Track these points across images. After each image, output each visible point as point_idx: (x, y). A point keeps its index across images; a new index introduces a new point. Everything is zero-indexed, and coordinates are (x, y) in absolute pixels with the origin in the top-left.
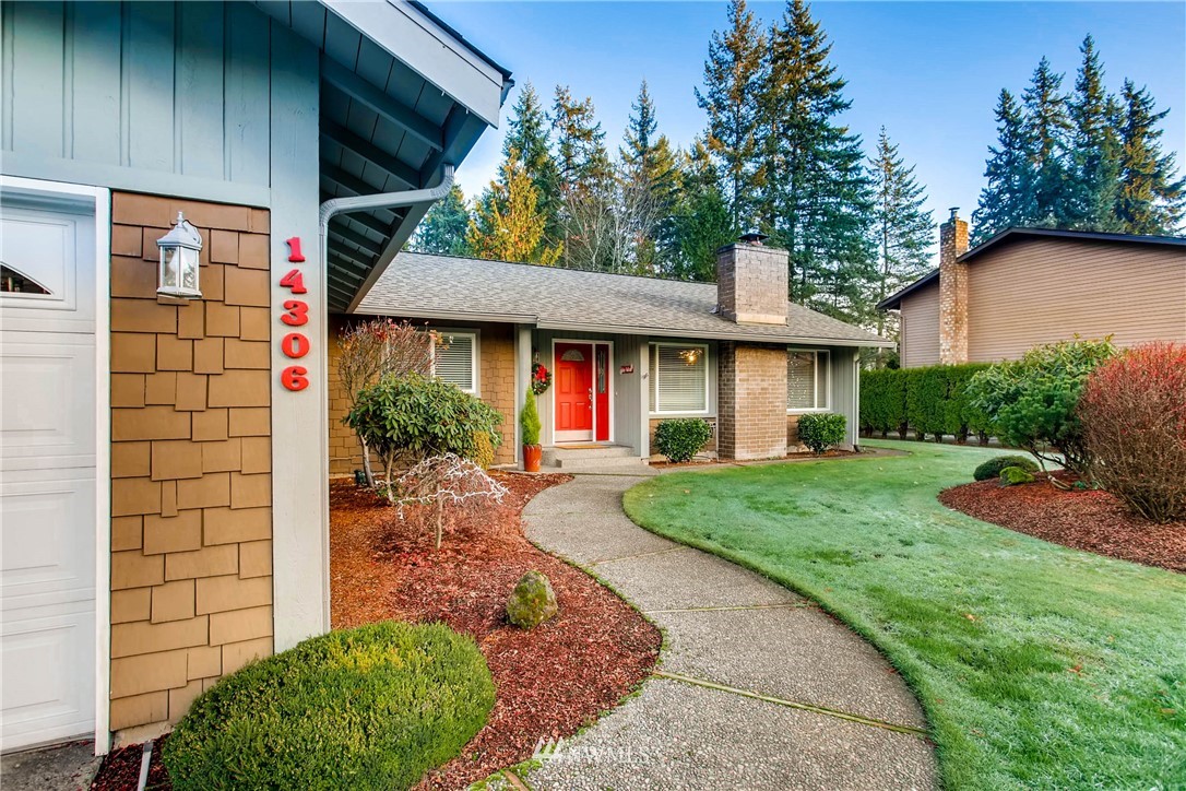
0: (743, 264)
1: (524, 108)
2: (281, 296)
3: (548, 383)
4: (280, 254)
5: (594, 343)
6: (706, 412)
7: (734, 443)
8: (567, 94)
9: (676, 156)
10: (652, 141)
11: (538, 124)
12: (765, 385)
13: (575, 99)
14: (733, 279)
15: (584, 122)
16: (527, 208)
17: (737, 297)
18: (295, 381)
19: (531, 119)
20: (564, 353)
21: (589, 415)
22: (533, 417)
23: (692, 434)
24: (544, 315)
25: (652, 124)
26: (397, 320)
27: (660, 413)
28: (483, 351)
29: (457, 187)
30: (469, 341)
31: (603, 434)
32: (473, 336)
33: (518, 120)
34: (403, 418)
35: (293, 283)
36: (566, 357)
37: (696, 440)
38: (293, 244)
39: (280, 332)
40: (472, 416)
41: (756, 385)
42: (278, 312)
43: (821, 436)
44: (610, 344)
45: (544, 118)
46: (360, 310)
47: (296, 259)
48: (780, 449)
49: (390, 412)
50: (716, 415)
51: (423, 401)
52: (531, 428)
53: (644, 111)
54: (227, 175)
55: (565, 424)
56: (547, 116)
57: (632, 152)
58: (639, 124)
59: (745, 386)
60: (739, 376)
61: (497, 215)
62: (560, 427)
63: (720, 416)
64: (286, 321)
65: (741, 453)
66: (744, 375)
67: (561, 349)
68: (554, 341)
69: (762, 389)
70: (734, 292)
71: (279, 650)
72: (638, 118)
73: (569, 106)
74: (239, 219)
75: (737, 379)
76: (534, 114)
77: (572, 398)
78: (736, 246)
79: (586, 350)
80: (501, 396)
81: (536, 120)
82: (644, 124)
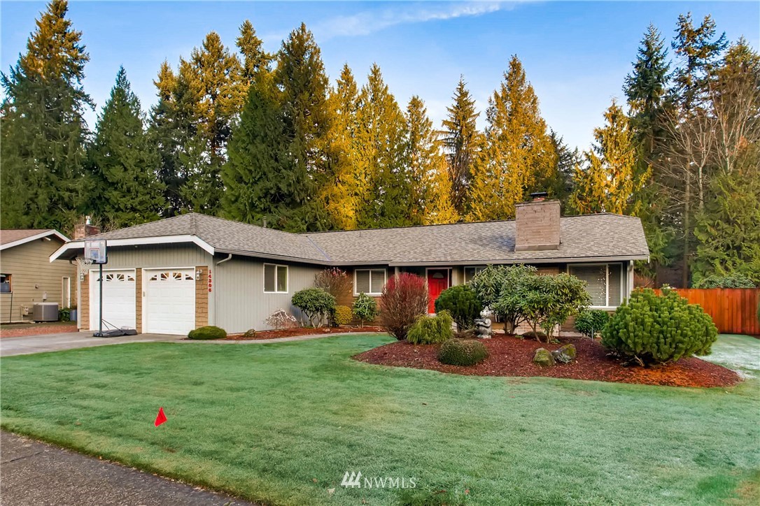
2: (209, 278)
5: (448, 268)
8: (688, 21)
17: (517, 236)
18: (210, 290)
20: (433, 274)
30: (384, 271)
35: (210, 276)
36: (435, 275)
38: (210, 271)
47: (210, 273)
64: (209, 282)
67: (431, 272)
68: (427, 269)
79: (445, 272)
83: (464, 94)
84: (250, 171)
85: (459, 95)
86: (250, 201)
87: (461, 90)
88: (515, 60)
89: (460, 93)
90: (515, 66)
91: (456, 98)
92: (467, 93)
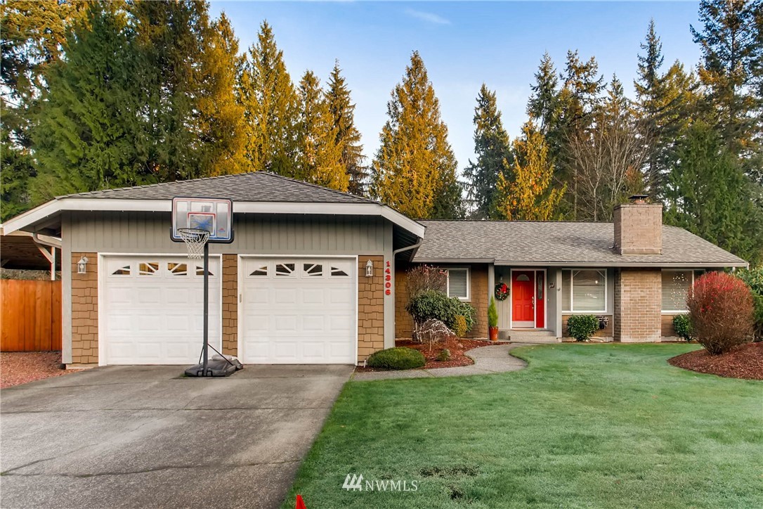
0: (627, 217)
1: (542, 75)
2: (386, 274)
3: (508, 294)
4: (385, 265)
5: (535, 270)
6: (605, 312)
7: (620, 331)
8: (576, 57)
9: (690, 78)
10: (660, 73)
11: (553, 86)
12: (643, 294)
13: (582, 61)
14: (620, 227)
15: (590, 77)
16: (540, 159)
17: (622, 238)
18: (388, 293)
19: (548, 83)
20: (518, 276)
21: (532, 312)
22: (494, 312)
23: (585, 324)
24: (499, 258)
25: (659, 59)
26: (429, 264)
27: (573, 312)
28: (472, 278)
29: (503, 133)
30: (466, 271)
31: (540, 324)
32: (467, 269)
33: (538, 85)
34: (424, 308)
35: (388, 271)
36: (520, 278)
37: (588, 327)
38: (388, 263)
39: (385, 282)
40: (451, 308)
41: (638, 294)
42: (385, 278)
43: (685, 328)
44: (545, 270)
45: (559, 79)
46: (413, 261)
47: (388, 266)
48: (656, 337)
49: (420, 305)
50: (613, 314)
51: (432, 301)
52: (492, 317)
53: (652, 49)
54: (376, 249)
55: (518, 317)
56: (561, 76)
57: (645, 84)
58: (647, 61)
59: (629, 295)
60: (623, 288)
61: (518, 167)
62: (515, 319)
63: (615, 314)
64: (386, 280)
65: (625, 339)
66: (628, 288)
67: (516, 274)
68: (512, 270)
69: (641, 297)
70: (620, 235)
71: (385, 349)
72: (645, 54)
73: (578, 65)
74: (378, 258)
75: (622, 290)
76: (550, 78)
77: (522, 302)
78: (622, 206)
79: (530, 274)
80: (481, 301)
81: (551, 83)
82: (652, 59)
83: (339, 82)
84: (103, 125)
85: (334, 81)
86: (107, 167)
87: (335, 76)
88: (416, 56)
89: (335, 79)
90: (417, 63)
91: (331, 83)
92: (342, 81)
